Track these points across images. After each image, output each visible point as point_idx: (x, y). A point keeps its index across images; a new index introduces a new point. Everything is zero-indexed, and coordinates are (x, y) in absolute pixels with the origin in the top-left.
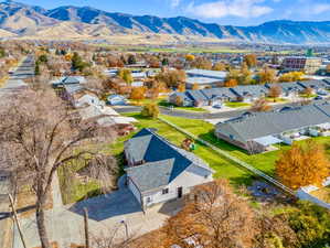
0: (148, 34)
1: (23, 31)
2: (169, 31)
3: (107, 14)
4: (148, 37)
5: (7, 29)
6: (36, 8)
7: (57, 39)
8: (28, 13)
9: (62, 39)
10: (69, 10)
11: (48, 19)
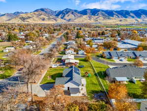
0: (121, 19)
1: (70, 20)
2: (133, 17)
3: (103, 11)
4: (121, 21)
5: (65, 19)
6: (76, 11)
7: (80, 23)
8: (72, 13)
9: (83, 23)
10: (88, 11)
11: (79, 15)
